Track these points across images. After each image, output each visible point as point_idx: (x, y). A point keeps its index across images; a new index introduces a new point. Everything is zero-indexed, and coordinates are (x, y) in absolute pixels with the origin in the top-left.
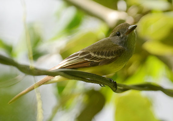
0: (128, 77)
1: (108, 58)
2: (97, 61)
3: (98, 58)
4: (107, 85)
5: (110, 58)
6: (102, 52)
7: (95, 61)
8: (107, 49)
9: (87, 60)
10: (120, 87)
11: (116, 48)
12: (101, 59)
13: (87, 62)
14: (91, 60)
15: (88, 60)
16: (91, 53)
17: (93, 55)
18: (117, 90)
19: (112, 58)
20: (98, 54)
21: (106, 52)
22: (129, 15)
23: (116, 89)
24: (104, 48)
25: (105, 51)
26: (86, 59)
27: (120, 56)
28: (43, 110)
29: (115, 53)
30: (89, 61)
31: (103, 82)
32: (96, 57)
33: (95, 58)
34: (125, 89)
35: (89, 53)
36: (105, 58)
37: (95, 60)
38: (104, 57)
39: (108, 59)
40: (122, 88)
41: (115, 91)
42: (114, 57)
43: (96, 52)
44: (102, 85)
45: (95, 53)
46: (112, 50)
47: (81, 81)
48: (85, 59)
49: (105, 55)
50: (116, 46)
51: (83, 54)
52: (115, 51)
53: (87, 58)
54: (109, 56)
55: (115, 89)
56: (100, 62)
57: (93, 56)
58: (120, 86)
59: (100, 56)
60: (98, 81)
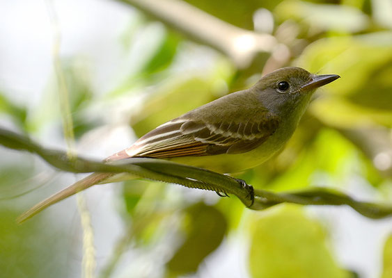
0: (275, 175)
1: (246, 137)
2: (223, 145)
3: (224, 138)
4: (232, 193)
5: (251, 138)
6: (234, 124)
7: (217, 144)
8: (245, 119)
9: (200, 142)
10: (260, 198)
11: (263, 116)
12: (232, 140)
13: (200, 144)
14: (210, 142)
15: (203, 141)
16: (209, 126)
17: (213, 129)
18: (255, 204)
19: (255, 139)
20: (225, 128)
21: (243, 126)
22: (279, 42)
23: (253, 202)
24: (238, 115)
25: (239, 122)
26: (197, 139)
27: (271, 135)
28: (95, 247)
29: (261, 127)
30: (205, 144)
31: (224, 186)
32: (219, 135)
33: (218, 138)
34: (272, 202)
35: (204, 125)
36: (239, 139)
37: (218, 141)
38: (239, 136)
39: (247, 140)
40: (264, 199)
41: (250, 207)
42: (259, 136)
43: (220, 123)
44: (221, 193)
45: (217, 126)
46: (255, 121)
47: (178, 185)
48: (195, 139)
49: (241, 133)
50: (264, 113)
51: (190, 126)
52: (262, 123)
53: (200, 137)
54: (248, 133)
55: (251, 201)
56: (229, 146)
57: (213, 133)
58: (261, 195)
59: (230, 134)
60: (213, 185)
